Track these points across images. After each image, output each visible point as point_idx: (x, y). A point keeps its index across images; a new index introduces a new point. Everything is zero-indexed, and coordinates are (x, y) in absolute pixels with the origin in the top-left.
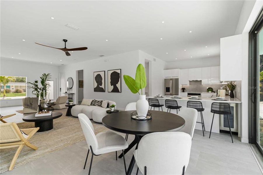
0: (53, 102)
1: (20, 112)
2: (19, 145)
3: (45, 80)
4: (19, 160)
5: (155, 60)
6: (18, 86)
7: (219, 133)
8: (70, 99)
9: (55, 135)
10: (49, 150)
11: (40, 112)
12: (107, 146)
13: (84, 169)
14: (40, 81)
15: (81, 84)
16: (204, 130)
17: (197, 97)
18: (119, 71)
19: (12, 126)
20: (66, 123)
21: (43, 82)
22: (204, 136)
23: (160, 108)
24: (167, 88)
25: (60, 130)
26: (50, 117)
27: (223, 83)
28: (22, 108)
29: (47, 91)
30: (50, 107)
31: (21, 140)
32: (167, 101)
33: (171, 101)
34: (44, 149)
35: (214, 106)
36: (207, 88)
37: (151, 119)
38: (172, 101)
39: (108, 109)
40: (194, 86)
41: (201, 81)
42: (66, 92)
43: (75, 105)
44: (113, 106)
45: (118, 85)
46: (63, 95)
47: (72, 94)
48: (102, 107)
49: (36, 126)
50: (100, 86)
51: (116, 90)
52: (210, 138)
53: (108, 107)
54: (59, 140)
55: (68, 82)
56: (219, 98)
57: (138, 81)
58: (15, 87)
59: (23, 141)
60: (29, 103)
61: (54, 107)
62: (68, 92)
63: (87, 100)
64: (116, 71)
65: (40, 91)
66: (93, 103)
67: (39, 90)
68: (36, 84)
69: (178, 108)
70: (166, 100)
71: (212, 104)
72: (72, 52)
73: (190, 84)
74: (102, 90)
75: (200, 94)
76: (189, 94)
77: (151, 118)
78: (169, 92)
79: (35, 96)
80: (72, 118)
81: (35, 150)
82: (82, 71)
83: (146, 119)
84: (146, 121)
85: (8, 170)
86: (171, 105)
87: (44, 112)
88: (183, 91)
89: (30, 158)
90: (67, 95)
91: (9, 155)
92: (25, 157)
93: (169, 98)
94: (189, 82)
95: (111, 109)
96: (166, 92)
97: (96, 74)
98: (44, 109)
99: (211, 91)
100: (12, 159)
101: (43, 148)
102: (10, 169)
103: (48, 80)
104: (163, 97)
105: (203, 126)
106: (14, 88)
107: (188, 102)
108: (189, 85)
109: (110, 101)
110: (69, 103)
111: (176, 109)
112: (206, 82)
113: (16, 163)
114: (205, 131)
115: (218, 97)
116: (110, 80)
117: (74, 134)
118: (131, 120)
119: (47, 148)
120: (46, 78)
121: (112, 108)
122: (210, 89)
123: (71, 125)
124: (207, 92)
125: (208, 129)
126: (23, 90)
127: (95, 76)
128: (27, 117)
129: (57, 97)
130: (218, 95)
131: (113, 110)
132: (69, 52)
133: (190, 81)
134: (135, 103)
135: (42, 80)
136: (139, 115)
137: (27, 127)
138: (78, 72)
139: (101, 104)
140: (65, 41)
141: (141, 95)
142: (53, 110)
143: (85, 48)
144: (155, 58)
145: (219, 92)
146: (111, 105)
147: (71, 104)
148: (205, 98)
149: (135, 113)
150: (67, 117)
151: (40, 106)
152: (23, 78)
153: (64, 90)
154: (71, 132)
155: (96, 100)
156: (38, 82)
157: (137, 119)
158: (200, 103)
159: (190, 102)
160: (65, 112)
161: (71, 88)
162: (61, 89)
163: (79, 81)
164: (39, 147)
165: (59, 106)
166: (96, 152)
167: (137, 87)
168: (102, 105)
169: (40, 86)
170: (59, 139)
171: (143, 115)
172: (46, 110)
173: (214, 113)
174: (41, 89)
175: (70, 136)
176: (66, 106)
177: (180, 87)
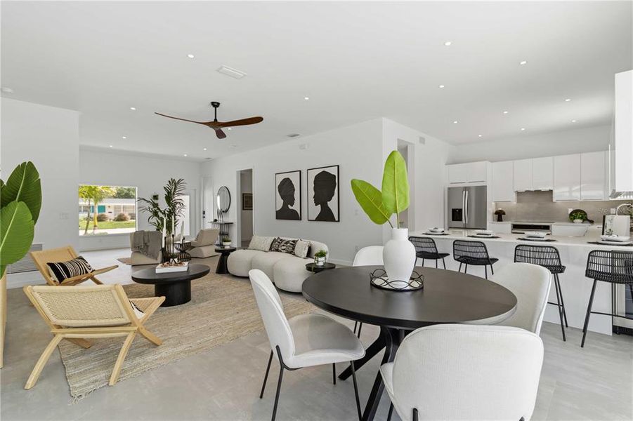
0: (190, 243)
1: (124, 261)
2: (127, 333)
3: (174, 194)
4: (128, 365)
5: (422, 140)
6: (119, 207)
7: (611, 334)
8: (225, 236)
9: (195, 315)
10: (184, 347)
11: (166, 263)
12: (314, 349)
13: (261, 397)
14: (162, 195)
15: (247, 202)
16: (564, 324)
17: (542, 234)
18: (333, 171)
19: (114, 291)
20: (217, 290)
21: (169, 198)
22: (565, 340)
23: (440, 261)
24: (454, 211)
25: (206, 303)
26: (186, 275)
27: (619, 198)
28: (128, 254)
29: (177, 217)
30: (183, 252)
31: (131, 323)
32: (459, 243)
33: (470, 244)
34: (175, 345)
35: (595, 260)
36: (570, 210)
37: (421, 288)
38: (473, 244)
39: (311, 261)
40: (530, 206)
41: (551, 191)
42: (216, 220)
43: (234, 250)
44: (322, 254)
45: (332, 204)
46: (208, 226)
47: (229, 224)
48: (294, 254)
49: (158, 294)
50: (289, 206)
51: (326, 216)
52: (582, 346)
53: (309, 255)
54: (204, 328)
55: (218, 198)
56: (611, 238)
57: (388, 194)
58: (115, 208)
59: (135, 325)
60: (141, 243)
61: (191, 252)
62: (220, 220)
63: (261, 239)
64: (326, 170)
65: (163, 216)
66: (275, 247)
67: (161, 215)
68: (156, 202)
69: (488, 261)
70: (456, 243)
71: (591, 254)
72: (230, 128)
73: (519, 201)
74: (295, 216)
75: (547, 228)
76: (515, 227)
77: (423, 288)
78: (461, 220)
79: (154, 229)
80: (229, 279)
81: (157, 345)
82: (250, 171)
83: (409, 288)
84: (409, 293)
85: (108, 384)
86: (469, 255)
87: (173, 263)
88: (500, 219)
89: (148, 363)
90: (218, 228)
91: (108, 353)
92: (139, 360)
93: (464, 235)
94: (514, 196)
95: (318, 261)
96: (453, 220)
97: (280, 178)
98: (173, 256)
99: (581, 218)
100: (116, 360)
101: (172, 341)
102: (111, 383)
103: (178, 194)
104: (445, 233)
105: (562, 313)
106: (112, 210)
107: (518, 246)
108: (515, 203)
109: (313, 242)
110: (221, 245)
111: (483, 265)
112: (567, 194)
113: (123, 371)
114: (567, 326)
115: (606, 237)
116: (312, 193)
117: (236, 316)
118: (371, 289)
119: (180, 343)
120: (175, 189)
121: (320, 259)
122: (578, 215)
123: (229, 295)
124: (568, 221)
125: (576, 321)
126: (130, 214)
127: (278, 184)
128: (139, 274)
129: (198, 232)
130: (607, 230)
131: (321, 264)
132: (224, 129)
133: (518, 193)
134: (381, 248)
135: (168, 192)
136: (390, 278)
137: (139, 295)
138: (241, 174)
139: (294, 249)
140: (215, 105)
141: (395, 229)
142: (189, 259)
143: (259, 120)
144: (423, 135)
145: (611, 221)
146: (316, 251)
147: (227, 246)
148: (565, 237)
149: (381, 272)
150: (218, 275)
151: (163, 250)
152: (129, 190)
153: (211, 215)
154: (228, 310)
155: (281, 238)
156: (159, 197)
157: (387, 287)
158: (554, 250)
159: (524, 248)
160: (214, 265)
161: (227, 211)
162: (204, 213)
163: (243, 194)
164: (166, 340)
165: (201, 251)
166: (290, 361)
167: (384, 209)
168: (296, 251)
169: (163, 205)
170: (205, 326)
171: (402, 277)
172: (176, 260)
173: (596, 279)
174: (166, 212)
175: (228, 319)
176: (217, 251)
177: (491, 209)
